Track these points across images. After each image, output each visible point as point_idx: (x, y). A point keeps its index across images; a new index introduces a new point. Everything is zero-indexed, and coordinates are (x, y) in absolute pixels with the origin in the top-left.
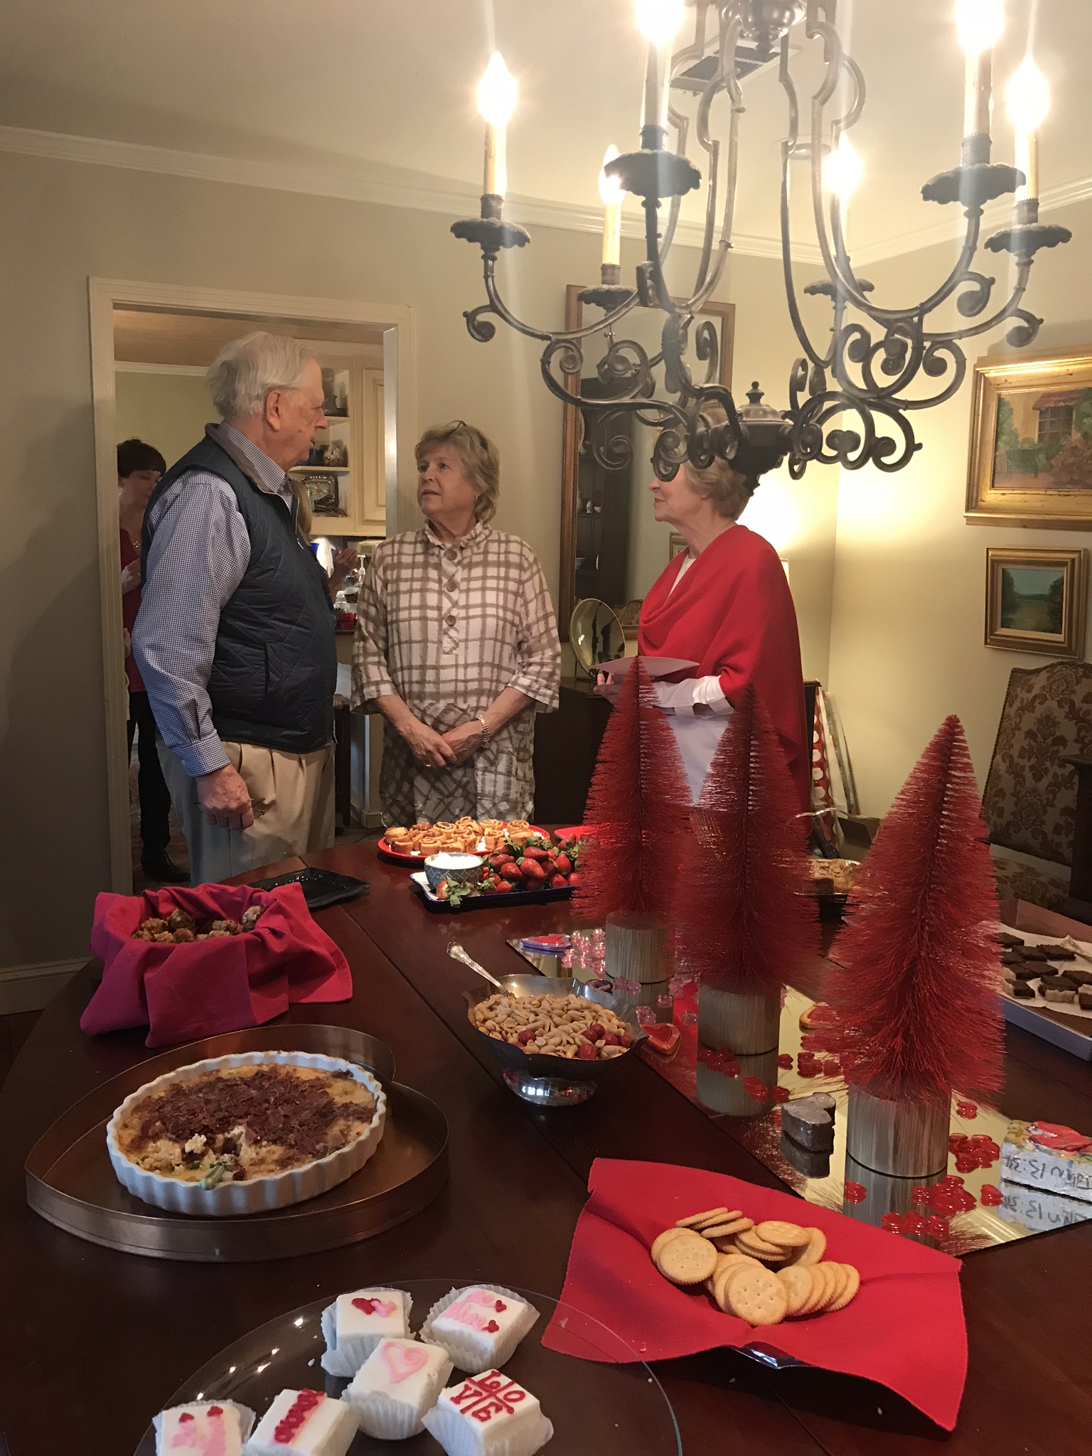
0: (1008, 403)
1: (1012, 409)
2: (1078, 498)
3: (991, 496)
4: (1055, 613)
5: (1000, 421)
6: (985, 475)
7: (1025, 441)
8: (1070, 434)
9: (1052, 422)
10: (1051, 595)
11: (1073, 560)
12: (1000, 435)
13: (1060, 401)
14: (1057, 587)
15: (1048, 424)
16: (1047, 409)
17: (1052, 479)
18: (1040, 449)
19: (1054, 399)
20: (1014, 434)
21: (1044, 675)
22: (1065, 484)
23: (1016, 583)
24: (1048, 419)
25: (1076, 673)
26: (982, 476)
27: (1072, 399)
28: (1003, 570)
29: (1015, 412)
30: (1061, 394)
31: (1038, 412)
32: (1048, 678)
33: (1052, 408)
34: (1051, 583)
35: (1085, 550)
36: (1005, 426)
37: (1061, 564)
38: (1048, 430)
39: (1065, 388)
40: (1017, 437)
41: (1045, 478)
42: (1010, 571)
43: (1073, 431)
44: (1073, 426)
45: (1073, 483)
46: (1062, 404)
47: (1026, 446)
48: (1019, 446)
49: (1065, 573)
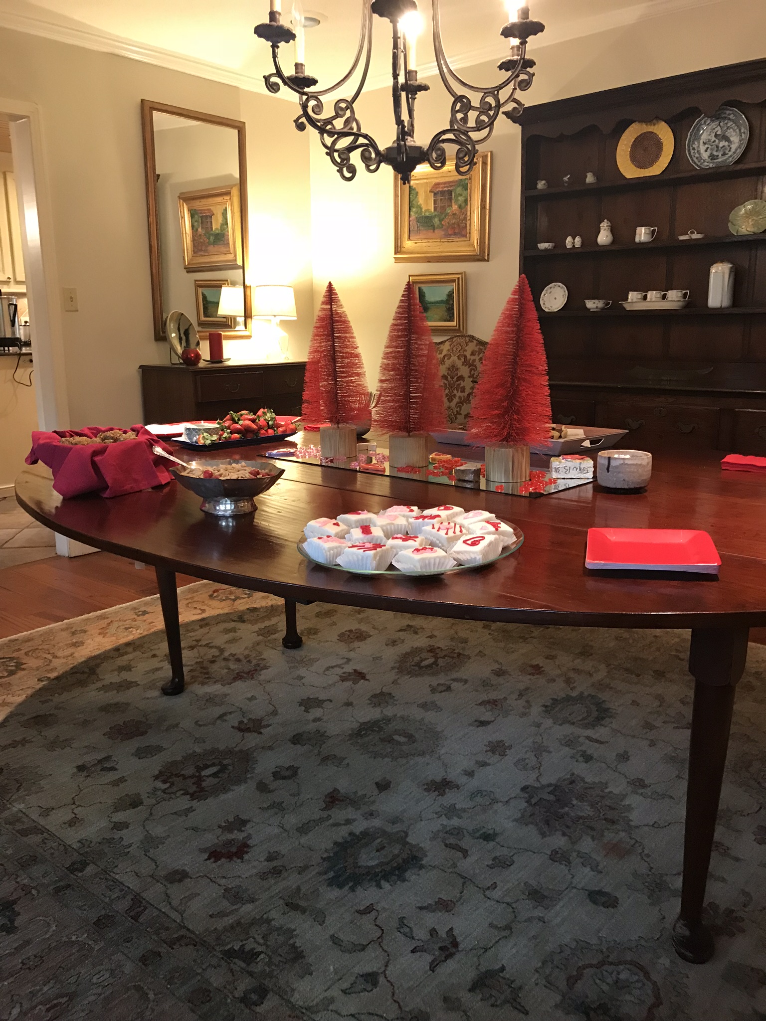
0: (414, 189)
1: (417, 193)
2: (459, 243)
3: (408, 244)
4: (450, 310)
5: (411, 200)
6: (404, 232)
7: (426, 211)
8: (451, 206)
9: (441, 200)
10: (447, 300)
11: (459, 278)
12: (412, 208)
13: (445, 187)
14: (450, 295)
15: (439, 201)
16: (438, 192)
17: (443, 233)
18: (436, 215)
19: (441, 186)
20: (420, 207)
21: (447, 343)
22: (451, 235)
23: (427, 295)
24: (439, 198)
25: (465, 340)
26: (402, 233)
27: (451, 186)
28: (419, 288)
29: (419, 194)
30: (445, 183)
31: (433, 194)
32: (451, 345)
33: (440, 191)
34: (447, 293)
35: (465, 272)
36: (414, 202)
37: (453, 281)
38: (439, 204)
39: (447, 180)
40: (421, 209)
41: (439, 232)
42: (422, 288)
43: (453, 204)
44: (453, 201)
45: (455, 234)
46: (446, 189)
47: (427, 214)
48: (423, 214)
49: (454, 286)
